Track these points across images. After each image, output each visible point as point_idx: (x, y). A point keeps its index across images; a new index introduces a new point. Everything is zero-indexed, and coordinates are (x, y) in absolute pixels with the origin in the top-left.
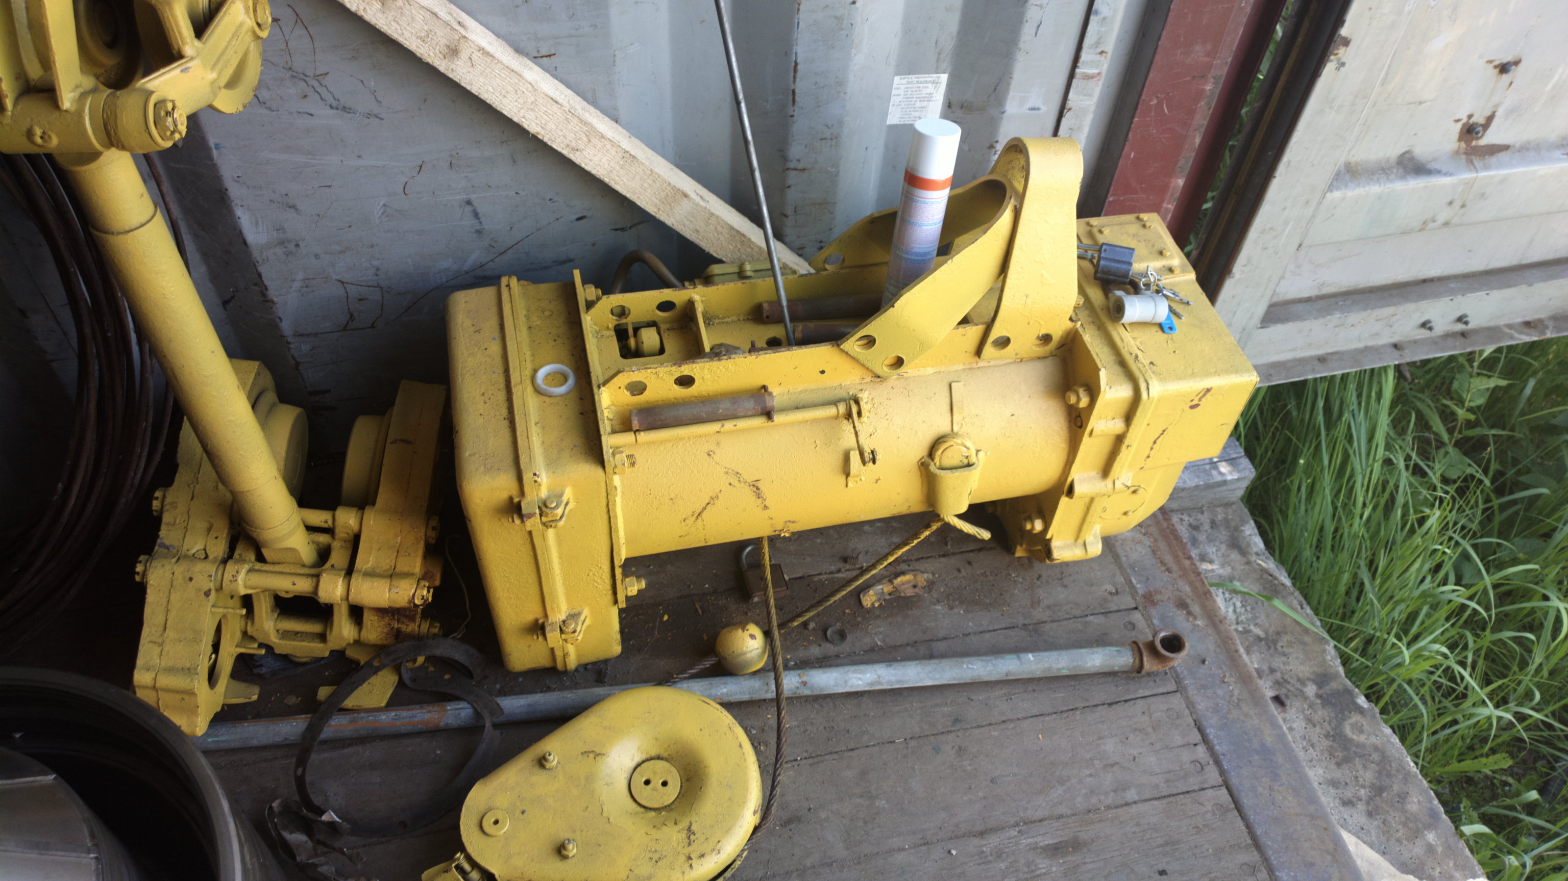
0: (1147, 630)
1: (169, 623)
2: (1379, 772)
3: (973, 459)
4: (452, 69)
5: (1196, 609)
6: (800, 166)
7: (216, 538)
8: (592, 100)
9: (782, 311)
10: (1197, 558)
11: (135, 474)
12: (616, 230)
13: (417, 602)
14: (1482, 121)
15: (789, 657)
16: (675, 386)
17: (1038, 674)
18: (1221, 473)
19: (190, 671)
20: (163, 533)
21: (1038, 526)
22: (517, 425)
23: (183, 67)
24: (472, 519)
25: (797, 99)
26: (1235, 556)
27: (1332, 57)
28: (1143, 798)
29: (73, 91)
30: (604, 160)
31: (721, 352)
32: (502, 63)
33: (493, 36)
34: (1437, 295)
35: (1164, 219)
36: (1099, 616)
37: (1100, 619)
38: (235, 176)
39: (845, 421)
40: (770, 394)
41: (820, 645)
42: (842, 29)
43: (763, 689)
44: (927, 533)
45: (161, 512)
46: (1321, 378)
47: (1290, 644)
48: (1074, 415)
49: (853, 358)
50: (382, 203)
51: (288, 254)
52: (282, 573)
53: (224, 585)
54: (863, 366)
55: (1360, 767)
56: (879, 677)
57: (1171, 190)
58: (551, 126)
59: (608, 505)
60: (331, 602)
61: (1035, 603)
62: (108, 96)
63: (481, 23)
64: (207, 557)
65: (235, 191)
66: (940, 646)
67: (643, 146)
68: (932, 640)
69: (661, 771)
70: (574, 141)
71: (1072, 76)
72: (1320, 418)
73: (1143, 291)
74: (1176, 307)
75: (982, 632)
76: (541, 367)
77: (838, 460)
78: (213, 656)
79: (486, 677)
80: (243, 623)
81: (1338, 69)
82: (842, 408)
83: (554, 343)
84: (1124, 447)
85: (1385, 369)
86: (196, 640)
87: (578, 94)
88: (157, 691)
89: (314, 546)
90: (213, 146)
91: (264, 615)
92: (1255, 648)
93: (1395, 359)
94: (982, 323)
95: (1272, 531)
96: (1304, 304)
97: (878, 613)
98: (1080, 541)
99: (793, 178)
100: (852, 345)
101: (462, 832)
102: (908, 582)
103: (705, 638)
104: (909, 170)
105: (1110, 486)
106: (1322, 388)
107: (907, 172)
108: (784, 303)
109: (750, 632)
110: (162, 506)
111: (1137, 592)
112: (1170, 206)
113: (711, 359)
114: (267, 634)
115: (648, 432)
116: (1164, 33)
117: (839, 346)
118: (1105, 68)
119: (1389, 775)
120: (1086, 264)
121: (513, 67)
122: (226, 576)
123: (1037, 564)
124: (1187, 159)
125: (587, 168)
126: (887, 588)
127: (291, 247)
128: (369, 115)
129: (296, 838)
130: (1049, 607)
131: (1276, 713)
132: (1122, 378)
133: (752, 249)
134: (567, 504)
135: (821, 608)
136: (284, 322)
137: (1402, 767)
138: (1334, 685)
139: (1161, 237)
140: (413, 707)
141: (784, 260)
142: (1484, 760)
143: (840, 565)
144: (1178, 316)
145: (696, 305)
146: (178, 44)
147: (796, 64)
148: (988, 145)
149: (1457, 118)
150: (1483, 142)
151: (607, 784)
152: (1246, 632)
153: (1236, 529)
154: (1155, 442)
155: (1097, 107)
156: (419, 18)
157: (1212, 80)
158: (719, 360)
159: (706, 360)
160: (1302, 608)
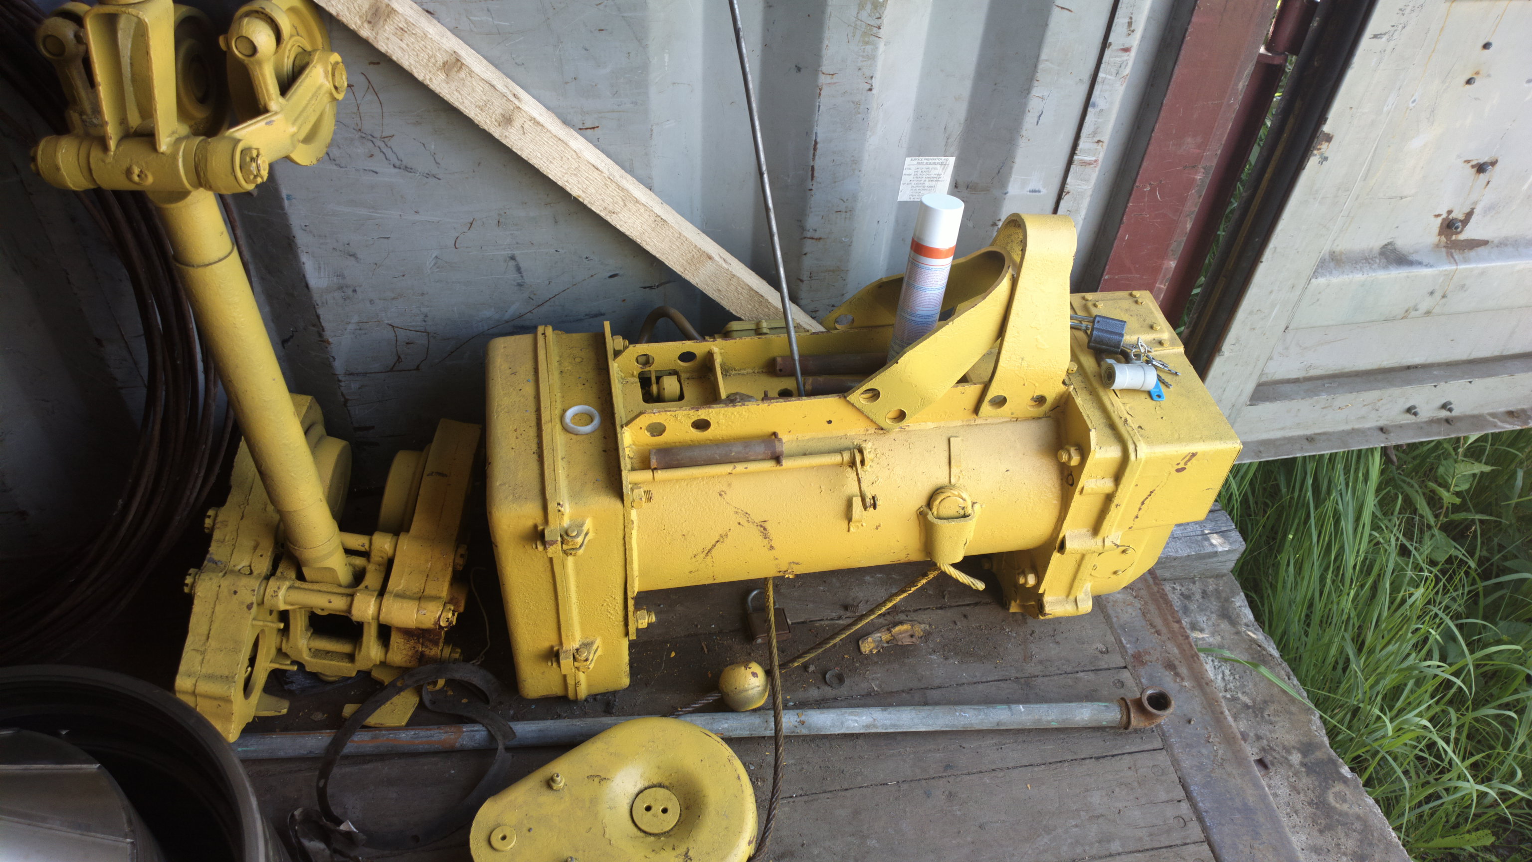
0: (1136, 689)
1: (212, 632)
2: (1361, 841)
3: (969, 510)
4: (506, 136)
5: (1183, 670)
6: (817, 235)
7: (261, 556)
8: (629, 168)
9: (795, 364)
10: (1188, 626)
11: (191, 494)
12: (645, 288)
13: (443, 624)
14: (1461, 217)
15: (788, 697)
16: (692, 429)
17: (1029, 725)
18: (1212, 545)
19: (228, 679)
20: (213, 549)
21: (1031, 580)
22: (545, 459)
23: (268, 120)
24: (499, 545)
25: (816, 174)
26: (1224, 625)
27: (1315, 152)
28: (1126, 850)
29: (170, 136)
30: (638, 222)
31: (736, 399)
32: (551, 133)
33: (544, 108)
34: (1421, 382)
35: (1156, 298)
36: (1090, 673)
37: (1091, 676)
38: (303, 224)
39: (849, 469)
40: (780, 440)
41: (819, 688)
42: (859, 113)
43: (762, 726)
44: (924, 581)
45: (212, 529)
46: (1309, 456)
47: (1277, 713)
48: (1066, 474)
49: (858, 410)
50: (434, 256)
51: (345, 298)
52: (319, 591)
53: (265, 599)
54: (868, 418)
55: (1342, 835)
56: (874, 720)
57: (1163, 271)
58: (592, 190)
59: (624, 537)
60: (363, 620)
61: (1028, 658)
62: (200, 142)
63: (534, 97)
64: (251, 573)
65: (302, 239)
66: (934, 694)
67: (674, 212)
68: (926, 688)
69: (662, 798)
70: (611, 205)
71: (1070, 162)
72: (1310, 494)
73: (1134, 361)
74: (1164, 376)
75: (975, 683)
76: (570, 407)
77: (841, 505)
78: (249, 669)
79: (501, 703)
80: (279, 640)
81: (1321, 163)
82: (847, 456)
83: (583, 387)
84: (1113, 506)
85: (1372, 450)
86: (236, 651)
87: (617, 163)
88: (196, 696)
89: (351, 569)
90: (285, 197)
91: (299, 632)
92: (1243, 715)
93: (1382, 442)
94: (980, 383)
95: (1263, 605)
96: (1292, 385)
97: (875, 660)
98: (1072, 597)
99: (809, 246)
100: (858, 397)
101: (471, 846)
102: (906, 631)
103: (710, 675)
104: (915, 239)
105: (1100, 543)
106: (1311, 467)
107: (913, 241)
108: (797, 357)
109: (752, 670)
110: (214, 524)
111: (1126, 652)
112: (1162, 287)
113: (727, 405)
114: (300, 652)
115: (665, 471)
116: (1157, 126)
117: (845, 397)
118: (1101, 157)
119: (1371, 844)
120: (1080, 335)
121: (560, 136)
122: (268, 591)
123: (1030, 620)
124: (1179, 242)
125: (621, 229)
126: (885, 636)
127: (349, 292)
128: (428, 175)
129: (314, 845)
130: (1041, 662)
131: (1259, 775)
132: (1112, 439)
133: (769, 309)
134: (587, 534)
135: (820, 651)
136: (337, 361)
137: (1383, 837)
138: (1319, 754)
139: (1152, 313)
140: (431, 727)
141: (798, 321)
142: (1467, 836)
143: (841, 612)
144: (1167, 385)
145: (715, 356)
146: (265, 100)
147: (816, 143)
148: (991, 223)
149: (1437, 213)
150: (1462, 237)
151: (610, 808)
152: (1234, 699)
153: (1227, 600)
154: (1143, 503)
155: (1093, 192)
156: (479, 89)
157: (1202, 170)
158: (734, 406)
159: (721, 405)
160: (1289, 679)
